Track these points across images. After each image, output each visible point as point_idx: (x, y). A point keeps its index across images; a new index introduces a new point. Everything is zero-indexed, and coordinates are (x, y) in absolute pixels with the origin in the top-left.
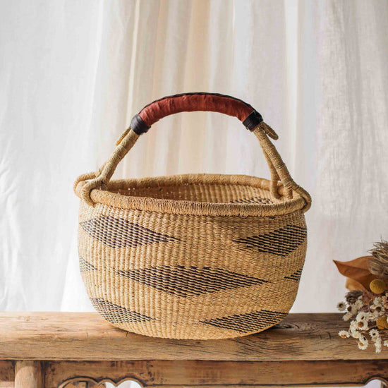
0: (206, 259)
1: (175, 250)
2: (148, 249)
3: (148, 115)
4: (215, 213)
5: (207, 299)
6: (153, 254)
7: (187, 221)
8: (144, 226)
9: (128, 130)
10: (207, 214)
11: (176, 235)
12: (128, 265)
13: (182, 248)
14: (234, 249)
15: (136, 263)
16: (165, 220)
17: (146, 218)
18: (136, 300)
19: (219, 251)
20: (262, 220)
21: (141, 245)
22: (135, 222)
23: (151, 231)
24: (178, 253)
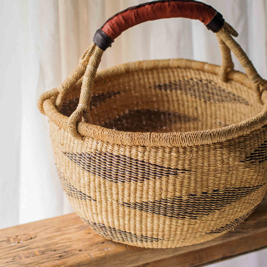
0: (216, 183)
1: (186, 181)
2: (158, 183)
3: (113, 30)
4: (223, 139)
5: (216, 216)
6: (164, 187)
7: (197, 152)
8: (152, 162)
9: (94, 48)
10: (216, 141)
11: (187, 167)
12: (135, 197)
13: (193, 178)
14: (241, 169)
15: (144, 196)
16: (174, 154)
17: (153, 154)
18: (143, 226)
19: (228, 173)
20: (258, 132)
21: (149, 179)
22: (140, 158)
23: (160, 167)
24: (189, 183)
